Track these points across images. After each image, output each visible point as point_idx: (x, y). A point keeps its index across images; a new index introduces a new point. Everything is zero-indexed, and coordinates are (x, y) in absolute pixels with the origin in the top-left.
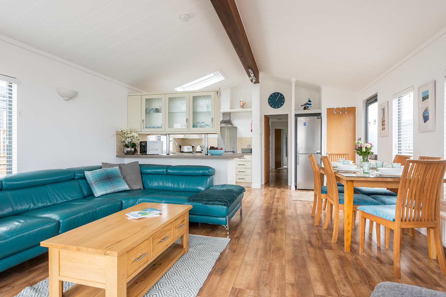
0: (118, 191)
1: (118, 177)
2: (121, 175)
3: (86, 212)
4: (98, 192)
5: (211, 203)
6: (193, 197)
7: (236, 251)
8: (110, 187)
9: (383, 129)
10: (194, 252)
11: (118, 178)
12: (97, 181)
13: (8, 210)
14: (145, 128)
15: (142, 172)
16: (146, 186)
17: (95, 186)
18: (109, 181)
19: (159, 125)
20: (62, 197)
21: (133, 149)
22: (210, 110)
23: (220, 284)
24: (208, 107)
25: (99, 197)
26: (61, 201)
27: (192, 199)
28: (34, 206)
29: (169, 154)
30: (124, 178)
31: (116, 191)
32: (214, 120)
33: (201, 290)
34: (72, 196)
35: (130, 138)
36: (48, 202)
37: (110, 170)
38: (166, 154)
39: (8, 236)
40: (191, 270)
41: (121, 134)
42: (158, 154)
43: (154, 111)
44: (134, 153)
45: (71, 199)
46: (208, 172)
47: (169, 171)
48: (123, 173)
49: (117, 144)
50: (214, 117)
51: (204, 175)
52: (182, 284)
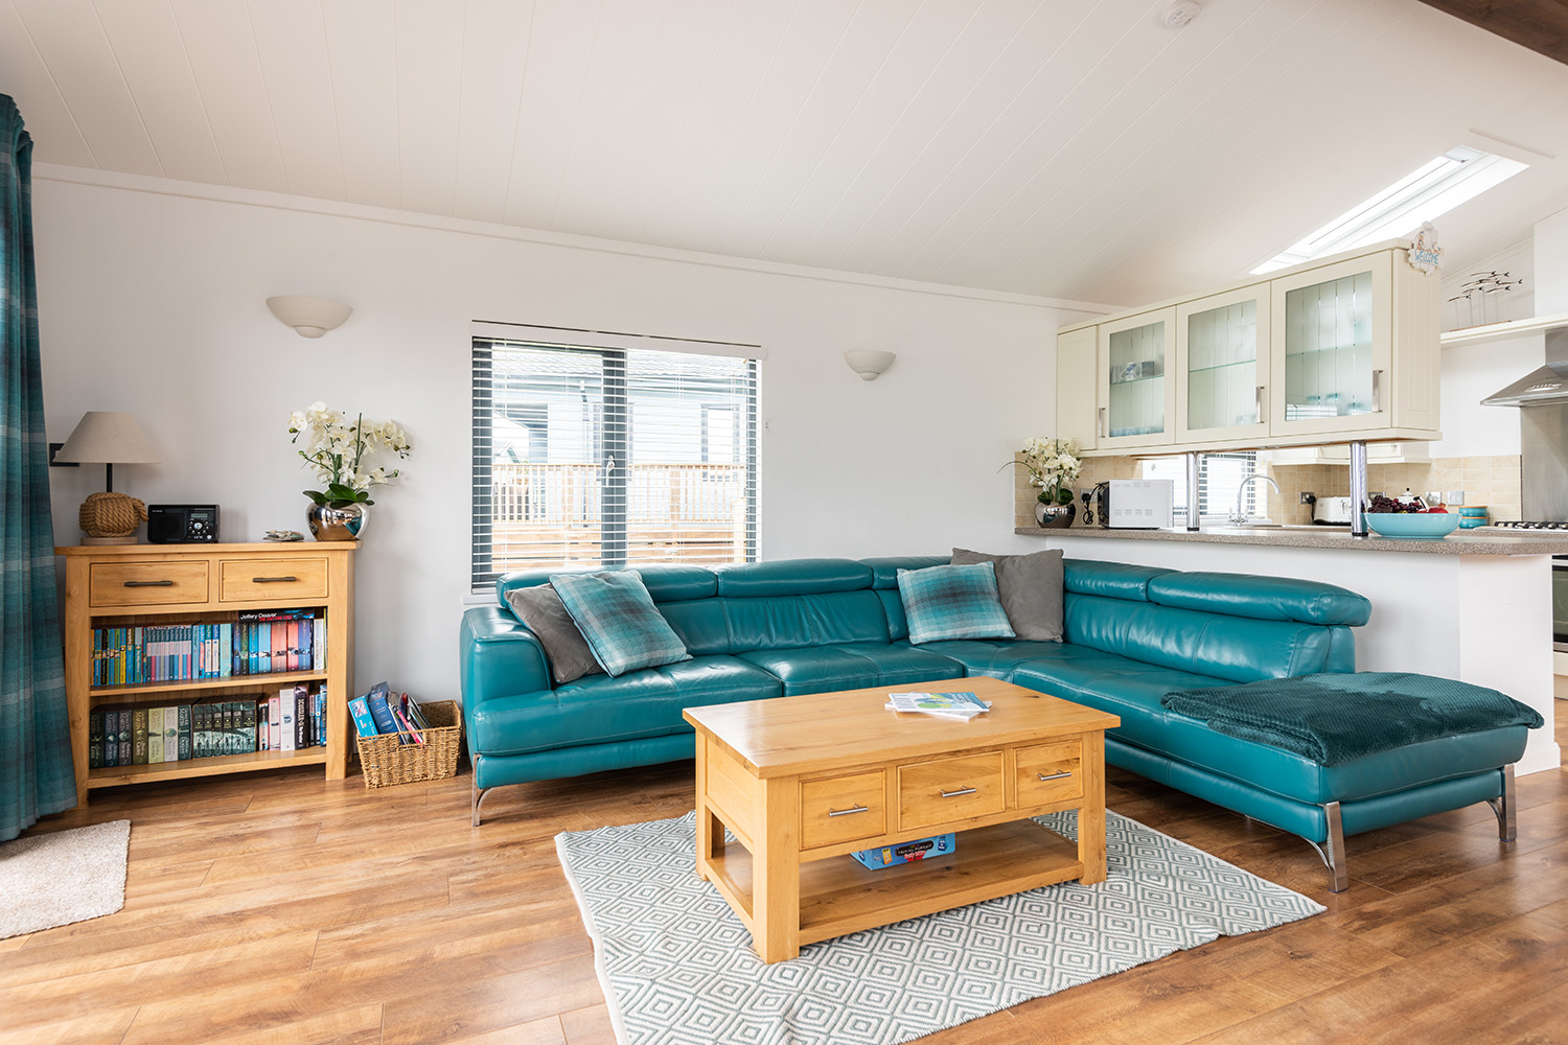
0: (977, 636)
1: (983, 593)
2: (993, 589)
3: (849, 676)
4: (922, 631)
5: (1245, 730)
6: (1177, 694)
7: (1309, 956)
8: (953, 621)
10: (1121, 890)
11: (980, 596)
12: (922, 600)
13: (720, 642)
14: (1107, 434)
15: (1067, 584)
16: (1074, 636)
17: (916, 613)
18: (954, 602)
19: (1156, 422)
20: (832, 630)
21: (1064, 510)
22: (1368, 335)
23: (1118, 1022)
24: (1357, 324)
25: (920, 644)
26: (830, 641)
27: (1175, 703)
28: (768, 642)
29: (1197, 529)
30: (1002, 600)
31: (967, 637)
32: (1384, 379)
33: (1033, 1002)
34: (858, 631)
35: (1055, 474)
36: (798, 636)
37: (963, 570)
38: (1184, 530)
39: (679, 690)
40: (1059, 936)
41: (1027, 461)
42: (1156, 529)
43: (1138, 374)
44: (1065, 523)
45: (853, 640)
46: (1313, 609)
47: (1155, 589)
48: (1003, 582)
49: (1016, 493)
50: (1385, 366)
51: (1295, 621)
52: (994, 956)
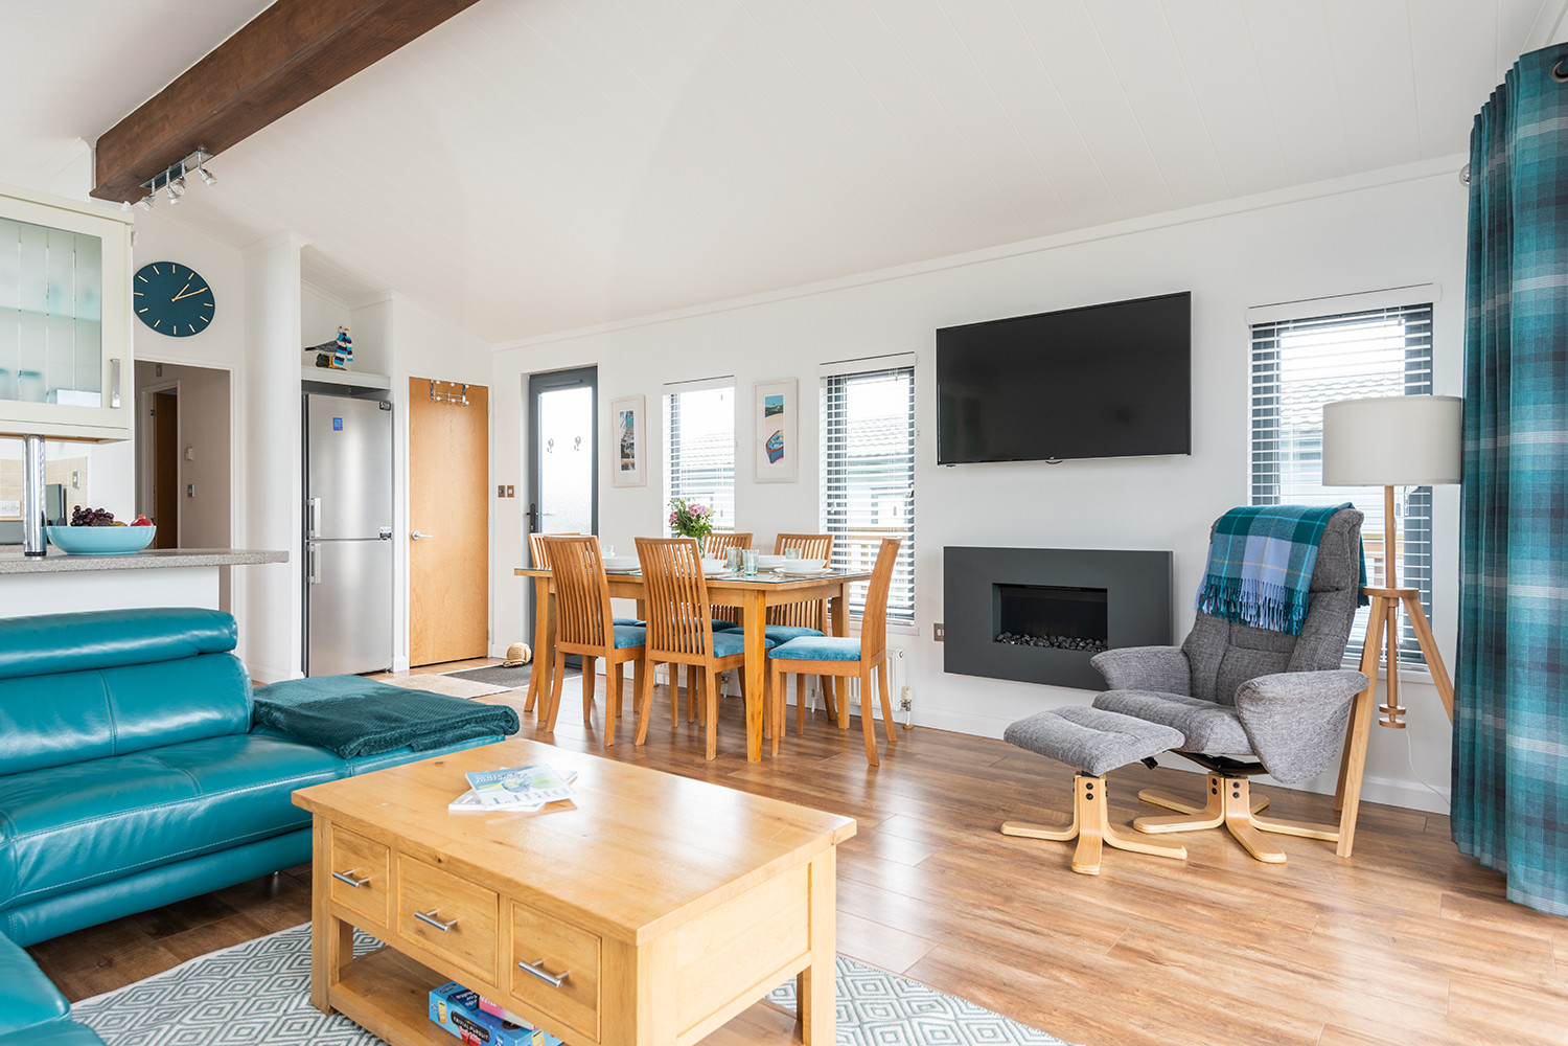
9: (625, 467)
